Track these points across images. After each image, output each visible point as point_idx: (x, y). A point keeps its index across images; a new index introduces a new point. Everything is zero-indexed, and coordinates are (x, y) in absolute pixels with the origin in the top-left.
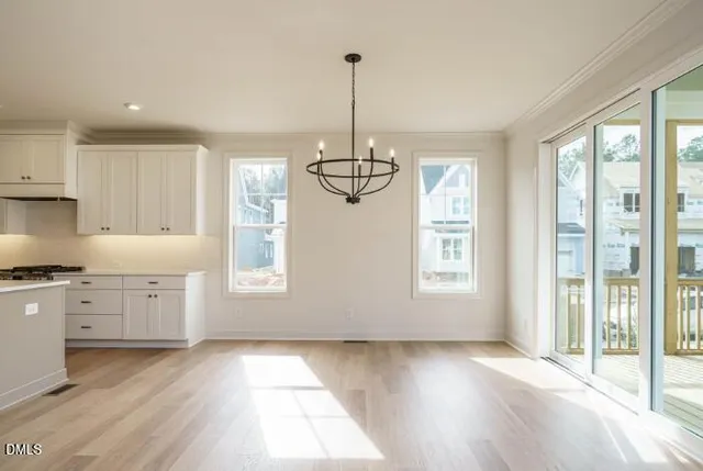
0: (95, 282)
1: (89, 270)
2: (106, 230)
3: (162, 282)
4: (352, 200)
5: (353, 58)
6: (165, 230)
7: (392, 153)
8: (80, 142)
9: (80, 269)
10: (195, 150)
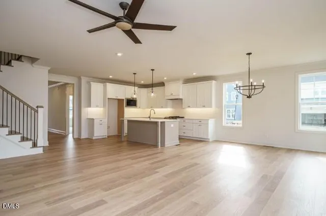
0: (187, 121)
1: (186, 118)
2: (189, 107)
3: (203, 122)
4: (249, 97)
5: (249, 54)
6: (204, 106)
7: (263, 81)
8: (183, 83)
9: (183, 117)
10: (212, 82)
